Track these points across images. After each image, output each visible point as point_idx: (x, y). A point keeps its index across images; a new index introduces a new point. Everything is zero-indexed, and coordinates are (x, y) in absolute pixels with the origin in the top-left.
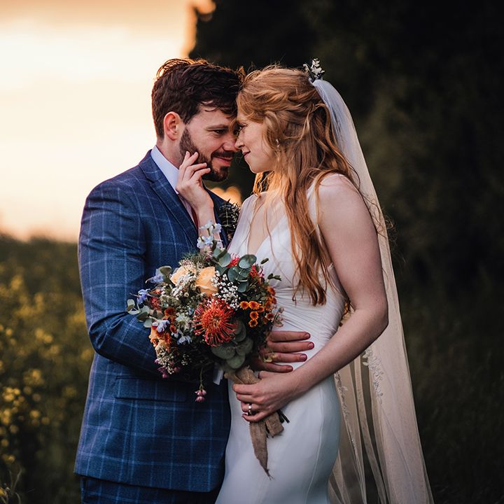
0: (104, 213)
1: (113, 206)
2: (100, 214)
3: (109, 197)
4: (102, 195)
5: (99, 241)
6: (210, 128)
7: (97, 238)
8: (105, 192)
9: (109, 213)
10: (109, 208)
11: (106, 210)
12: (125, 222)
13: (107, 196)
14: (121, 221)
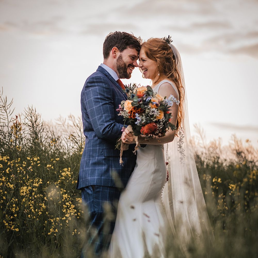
0: (97, 87)
1: (101, 84)
2: (95, 88)
3: (98, 81)
4: (95, 80)
5: (98, 98)
6: (130, 55)
7: (97, 97)
8: (96, 79)
9: (99, 87)
10: (99, 85)
11: (98, 86)
12: (106, 90)
13: (98, 80)
14: (105, 89)
